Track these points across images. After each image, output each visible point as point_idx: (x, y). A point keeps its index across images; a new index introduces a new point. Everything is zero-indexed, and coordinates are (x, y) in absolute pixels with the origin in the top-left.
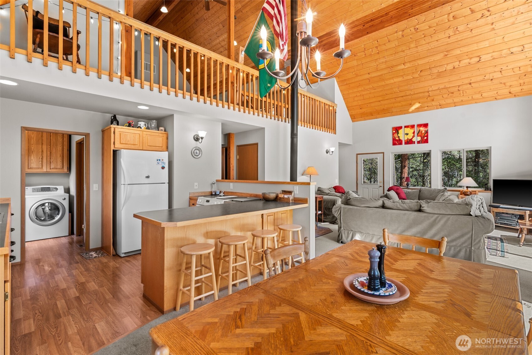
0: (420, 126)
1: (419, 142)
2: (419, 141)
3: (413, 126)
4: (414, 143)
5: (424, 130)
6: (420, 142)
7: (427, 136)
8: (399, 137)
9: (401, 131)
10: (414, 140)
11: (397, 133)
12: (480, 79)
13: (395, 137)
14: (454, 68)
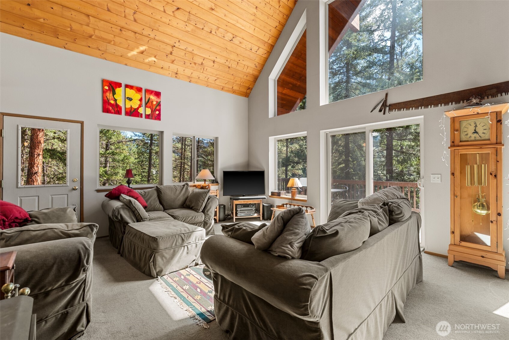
0: (148, 92)
1: (147, 117)
2: (149, 115)
3: (139, 90)
4: (141, 116)
5: (156, 100)
6: (150, 117)
7: (159, 110)
8: (115, 100)
9: (119, 91)
10: (141, 110)
11: (111, 92)
12: (223, 61)
13: (108, 98)
14: (211, 32)
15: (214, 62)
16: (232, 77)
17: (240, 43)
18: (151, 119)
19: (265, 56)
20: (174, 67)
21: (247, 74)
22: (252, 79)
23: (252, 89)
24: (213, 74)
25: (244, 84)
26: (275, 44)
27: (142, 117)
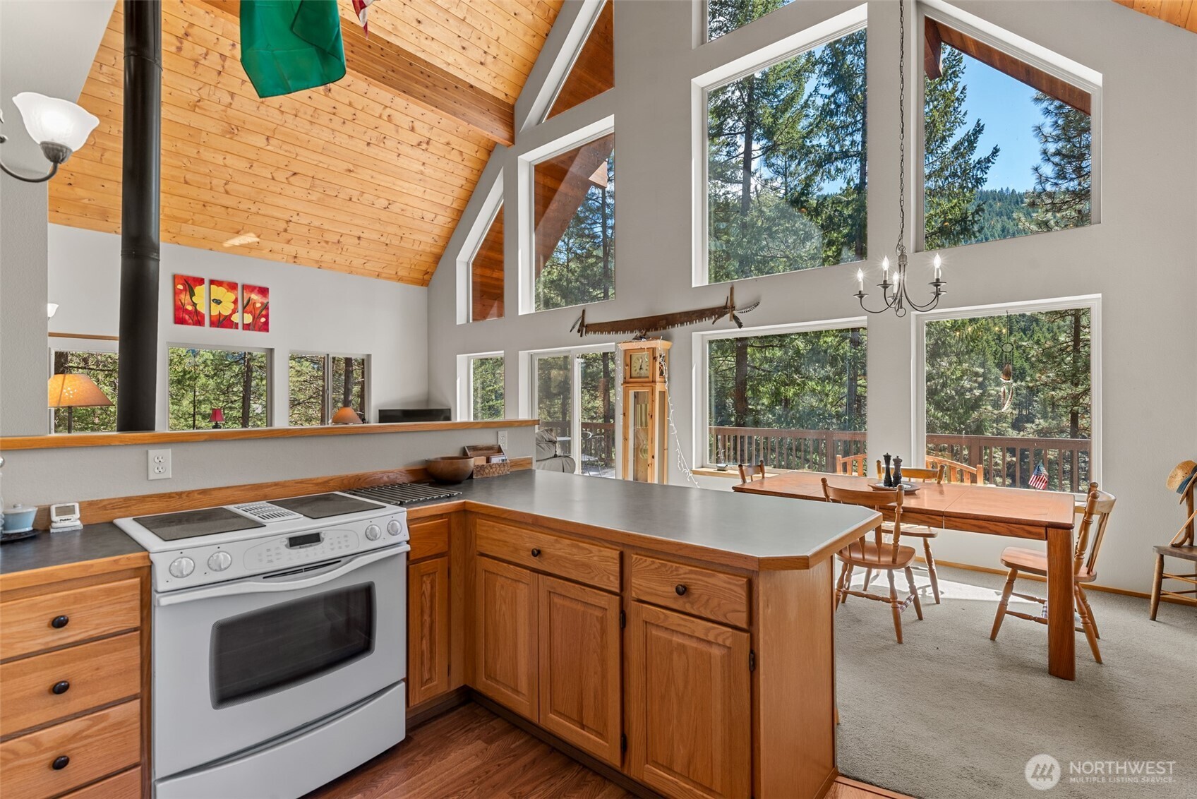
0: (248, 288)
1: (247, 327)
2: (249, 325)
3: (232, 286)
4: (236, 326)
5: (261, 300)
6: (251, 327)
7: (267, 316)
8: (194, 305)
9: (200, 291)
10: (236, 318)
11: (188, 293)
12: (375, 236)
13: (183, 301)
14: (350, 199)
15: (359, 238)
16: (394, 258)
17: (402, 210)
18: (253, 330)
19: (450, 225)
20: (291, 249)
21: (421, 253)
22: (430, 260)
23: (432, 274)
24: (359, 255)
25: (417, 267)
26: (465, 208)
27: (237, 328)
